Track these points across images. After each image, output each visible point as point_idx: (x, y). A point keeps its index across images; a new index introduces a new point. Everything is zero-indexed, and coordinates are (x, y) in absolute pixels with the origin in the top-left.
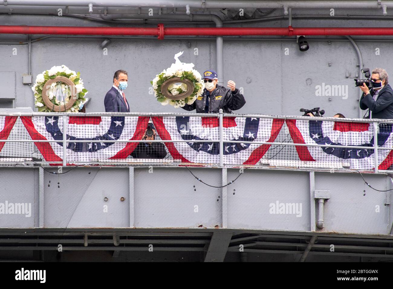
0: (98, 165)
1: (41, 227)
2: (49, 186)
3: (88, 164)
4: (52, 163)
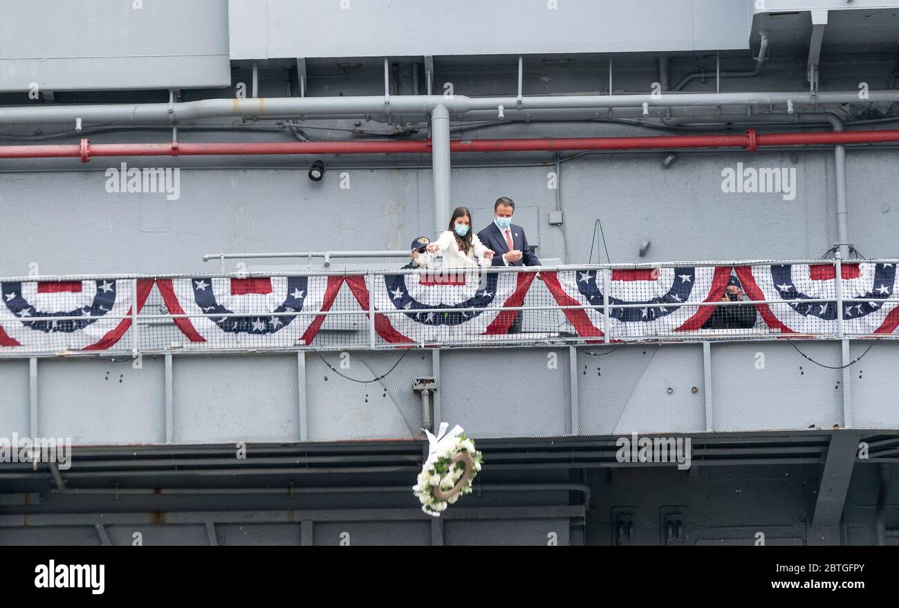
0: (657, 340)
1: (575, 434)
2: (585, 373)
3: (642, 339)
4: (589, 339)
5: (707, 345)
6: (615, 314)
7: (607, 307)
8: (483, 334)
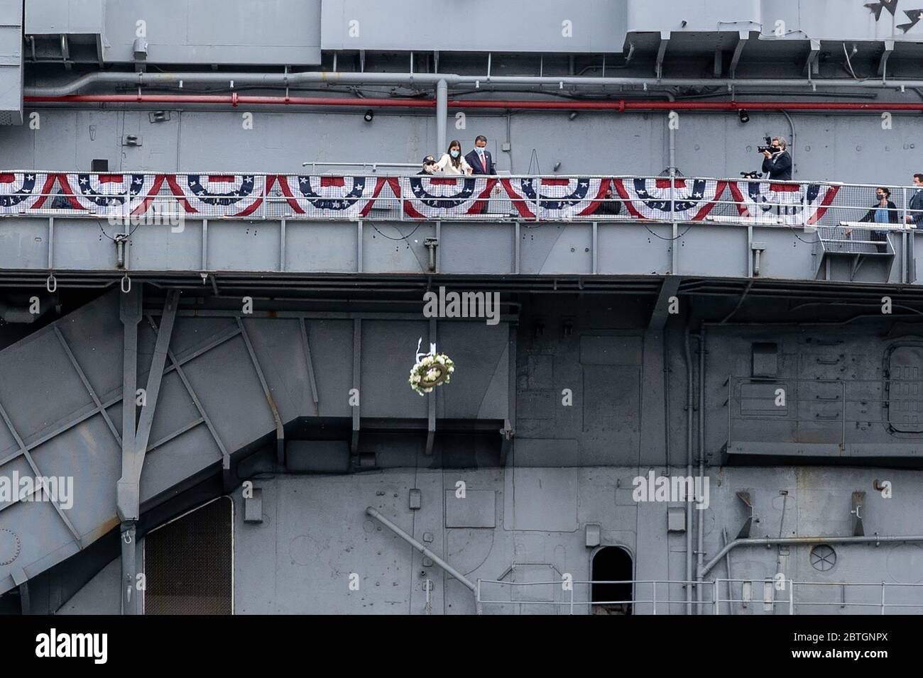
0: (566, 220)
1: (517, 273)
2: (524, 238)
3: (558, 219)
4: (527, 219)
5: (595, 224)
6: (543, 204)
7: (538, 200)
8: (466, 214)
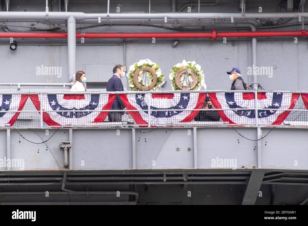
0: (172, 126)
1: (134, 169)
2: (139, 141)
3: (165, 125)
4: (141, 125)
5: (195, 129)
6: (153, 114)
7: (150, 111)
8: (93, 122)
